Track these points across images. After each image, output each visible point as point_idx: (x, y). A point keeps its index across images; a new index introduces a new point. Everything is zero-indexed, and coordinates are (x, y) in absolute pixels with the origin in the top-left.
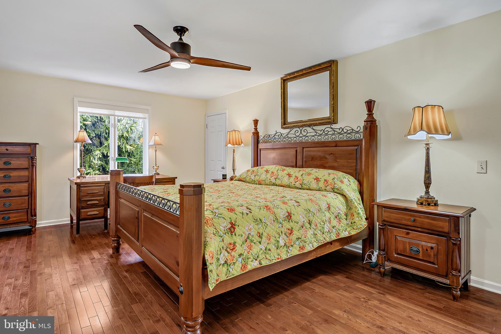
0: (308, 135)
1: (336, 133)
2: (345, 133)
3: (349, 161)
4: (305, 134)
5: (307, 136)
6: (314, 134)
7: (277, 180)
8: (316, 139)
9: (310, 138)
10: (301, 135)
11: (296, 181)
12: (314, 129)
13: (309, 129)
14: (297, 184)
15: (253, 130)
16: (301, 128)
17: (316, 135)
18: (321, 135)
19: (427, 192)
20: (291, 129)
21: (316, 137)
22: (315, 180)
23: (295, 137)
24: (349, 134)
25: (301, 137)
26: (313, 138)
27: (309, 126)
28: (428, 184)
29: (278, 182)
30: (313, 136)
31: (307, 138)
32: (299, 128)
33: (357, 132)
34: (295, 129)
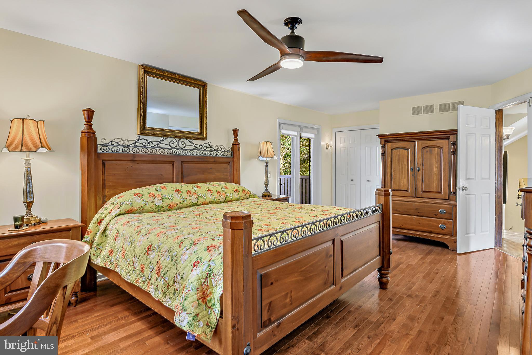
0: (186, 148)
1: (213, 150)
2: (220, 151)
3: (224, 174)
4: (182, 146)
5: (185, 150)
6: (192, 148)
7: (199, 198)
8: (195, 153)
9: (188, 152)
10: (178, 147)
11: (220, 196)
12: (193, 143)
13: (188, 142)
14: (222, 199)
15: (83, 127)
16: (178, 140)
17: (195, 149)
18: (199, 150)
19: (267, 190)
20: (165, 138)
21: (195, 151)
22: (208, 192)
23: (169, 149)
24: (223, 152)
25: (177, 149)
26: (192, 152)
27: (188, 138)
28: (266, 185)
29: (201, 200)
30: (192, 150)
31: (185, 151)
32: (174, 138)
33: (228, 151)
34: (170, 139)
